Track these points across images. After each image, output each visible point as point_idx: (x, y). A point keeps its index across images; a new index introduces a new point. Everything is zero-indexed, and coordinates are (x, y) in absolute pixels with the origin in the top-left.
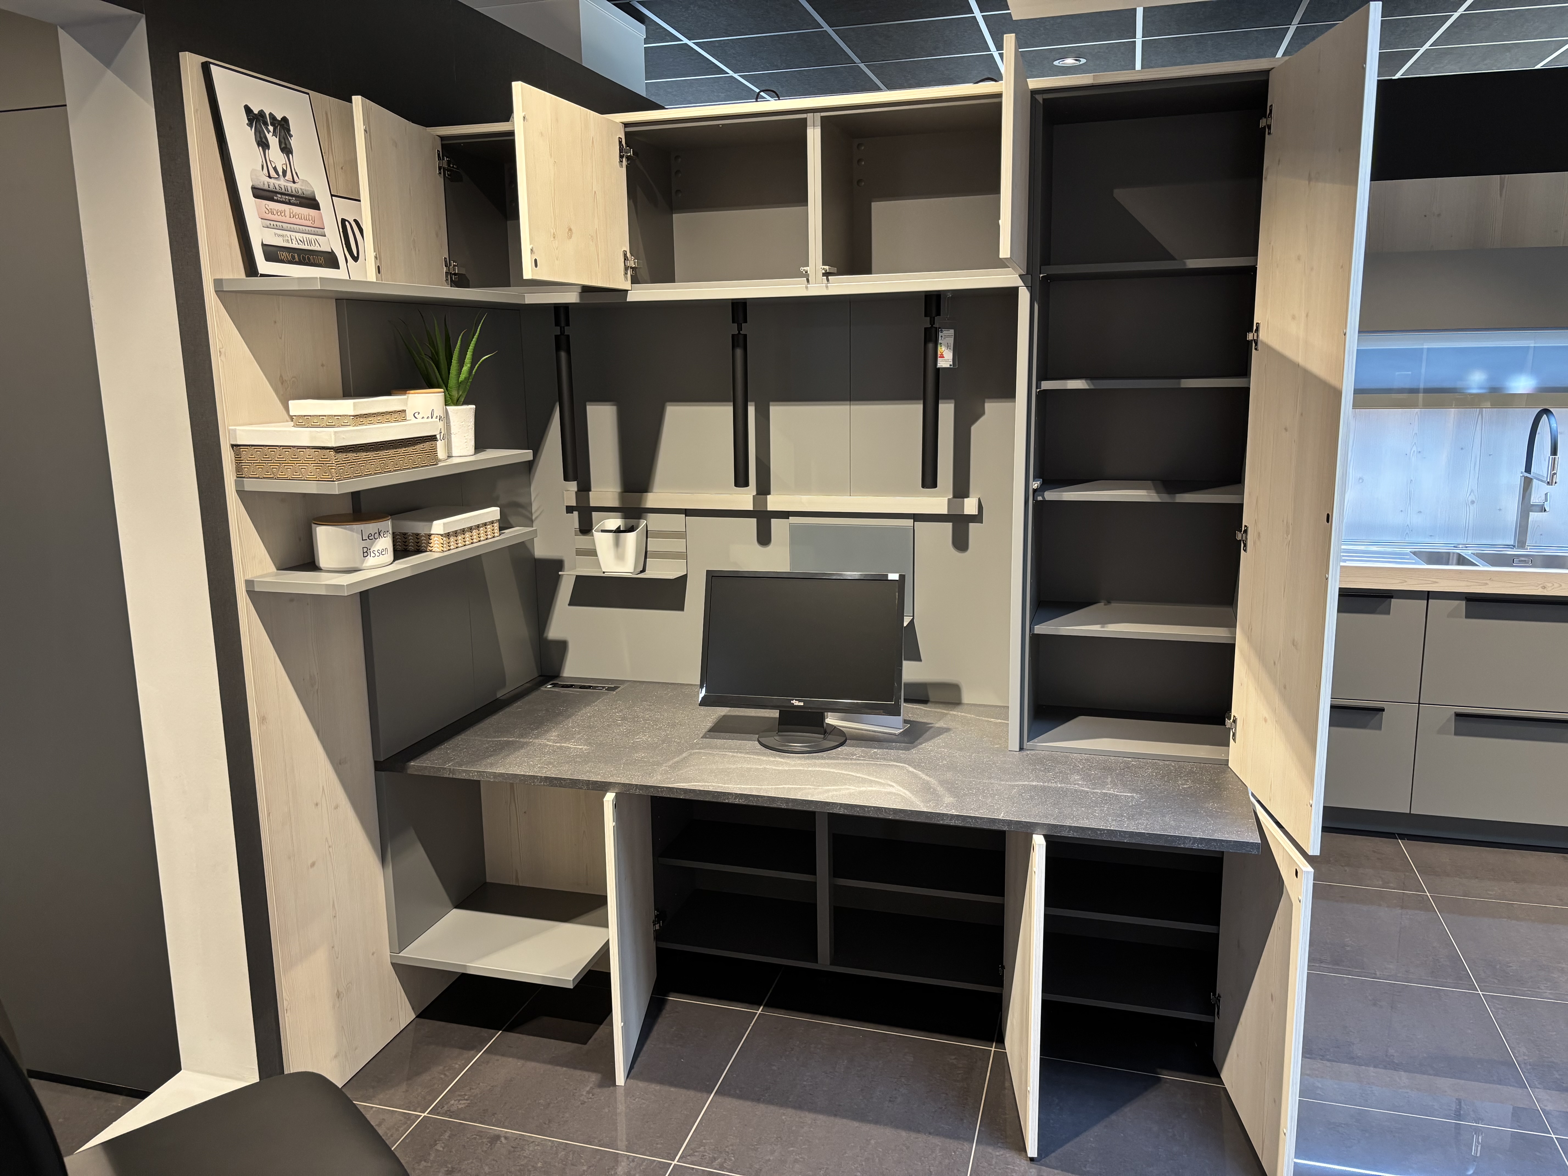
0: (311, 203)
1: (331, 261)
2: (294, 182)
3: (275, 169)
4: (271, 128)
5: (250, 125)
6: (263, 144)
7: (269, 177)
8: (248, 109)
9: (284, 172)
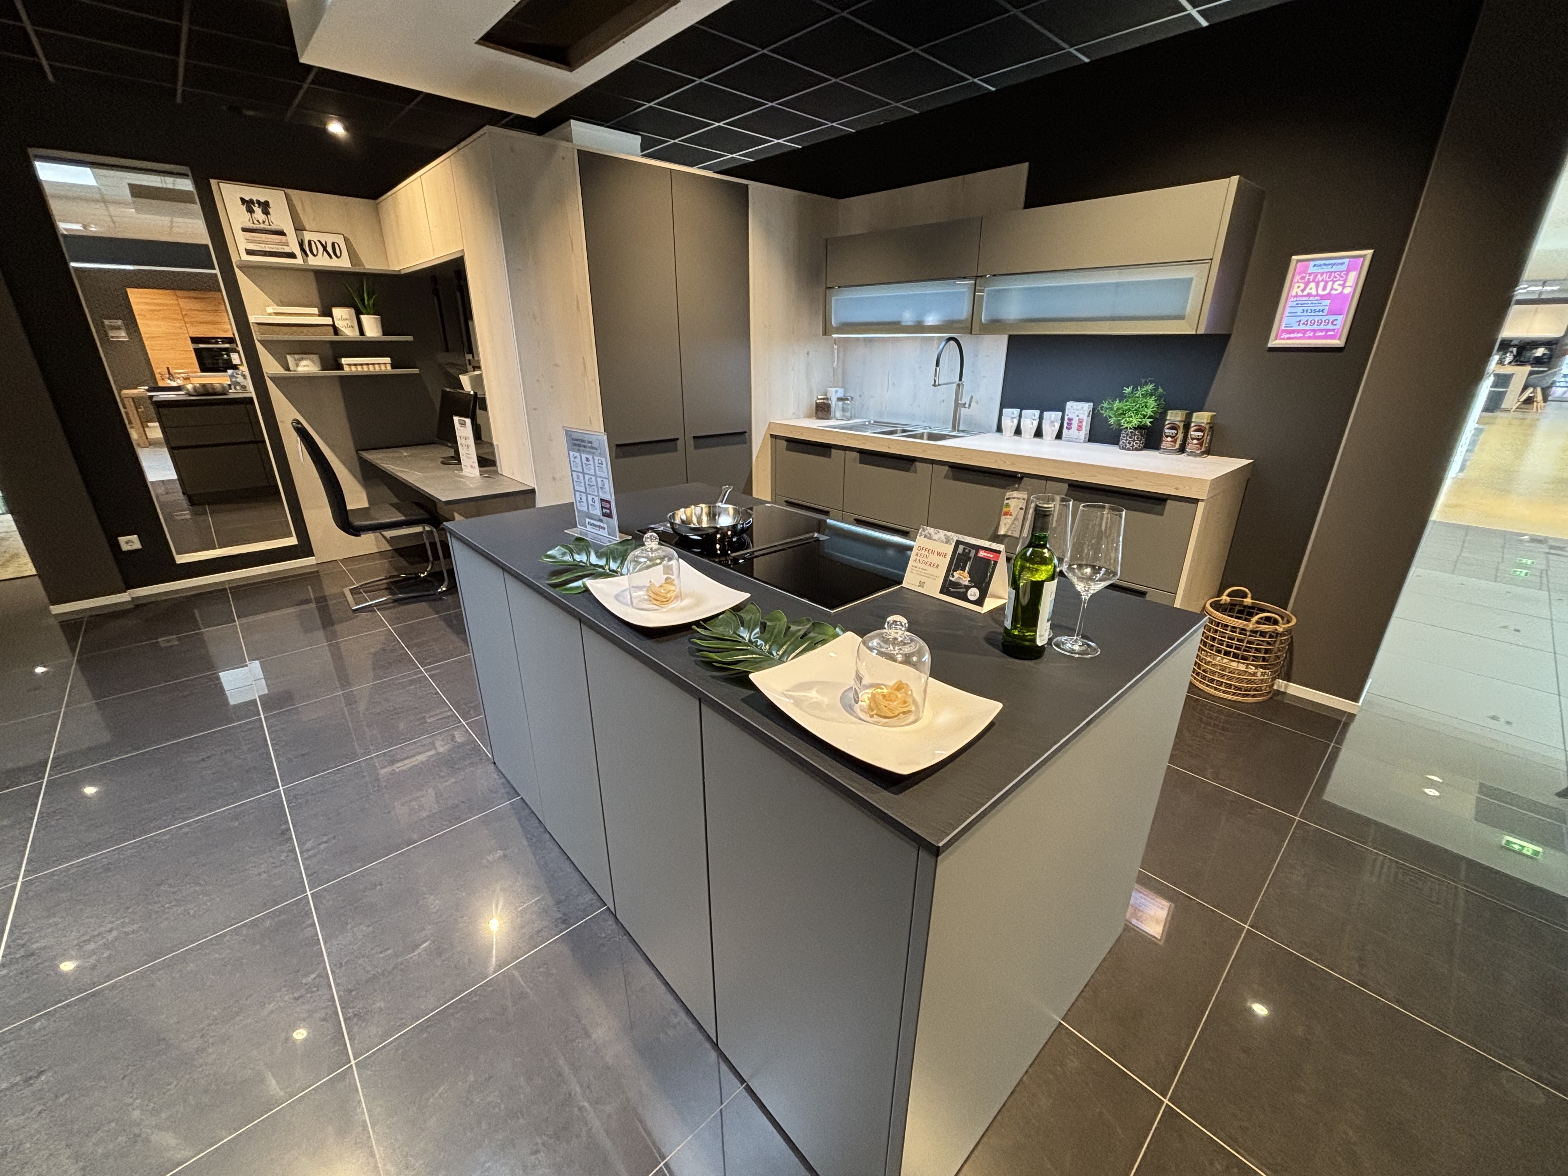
0: (282, 233)
1: (292, 255)
2: (270, 225)
3: (258, 221)
4: (257, 205)
5: (243, 204)
6: (251, 211)
7: (254, 223)
8: (242, 200)
9: (264, 222)
